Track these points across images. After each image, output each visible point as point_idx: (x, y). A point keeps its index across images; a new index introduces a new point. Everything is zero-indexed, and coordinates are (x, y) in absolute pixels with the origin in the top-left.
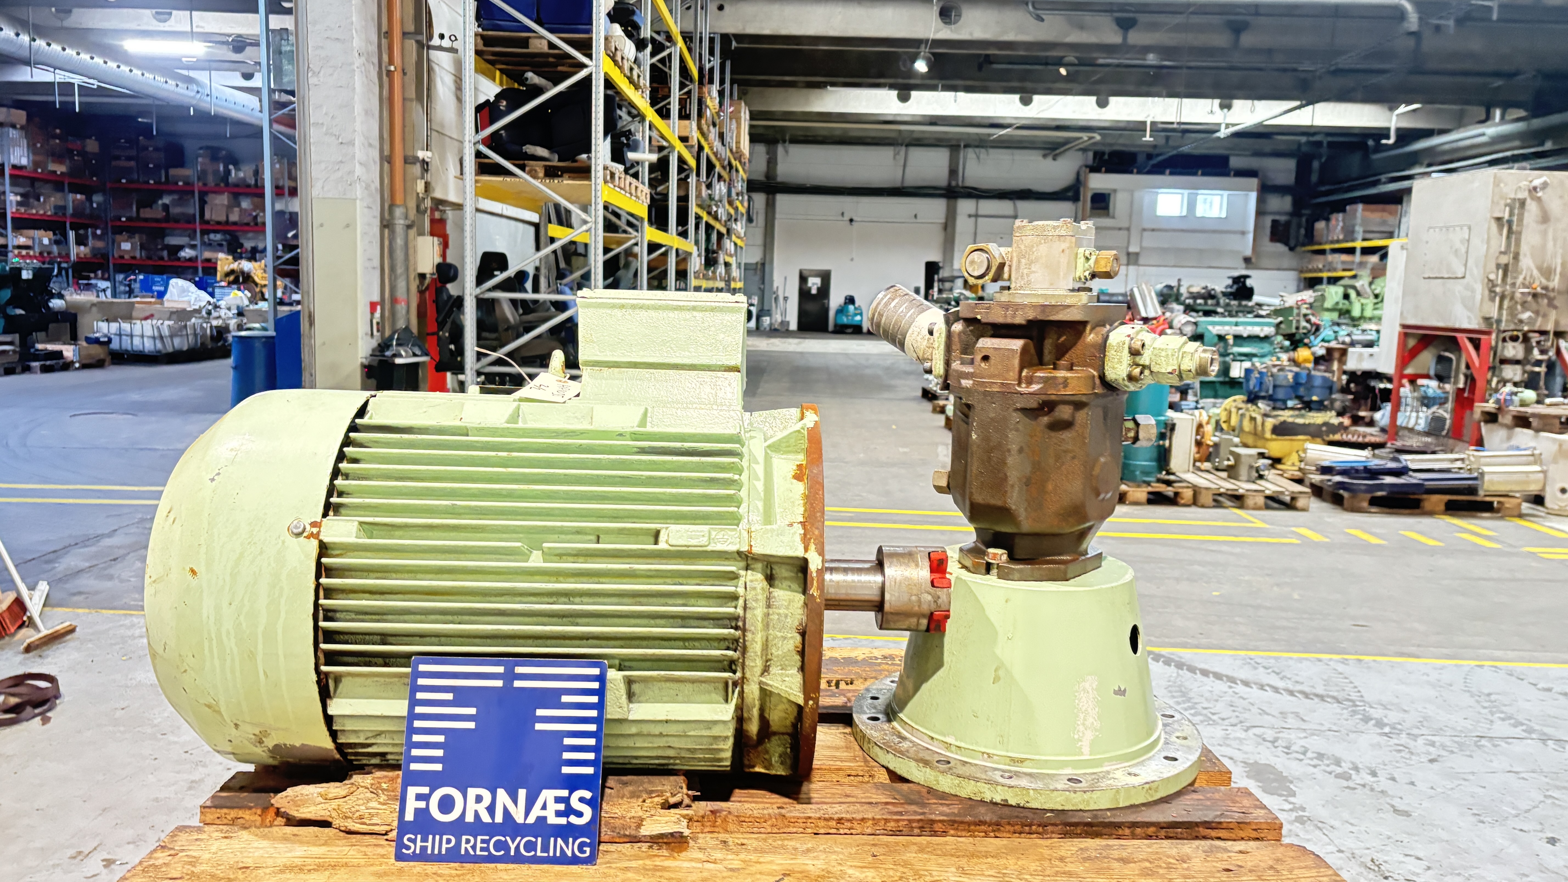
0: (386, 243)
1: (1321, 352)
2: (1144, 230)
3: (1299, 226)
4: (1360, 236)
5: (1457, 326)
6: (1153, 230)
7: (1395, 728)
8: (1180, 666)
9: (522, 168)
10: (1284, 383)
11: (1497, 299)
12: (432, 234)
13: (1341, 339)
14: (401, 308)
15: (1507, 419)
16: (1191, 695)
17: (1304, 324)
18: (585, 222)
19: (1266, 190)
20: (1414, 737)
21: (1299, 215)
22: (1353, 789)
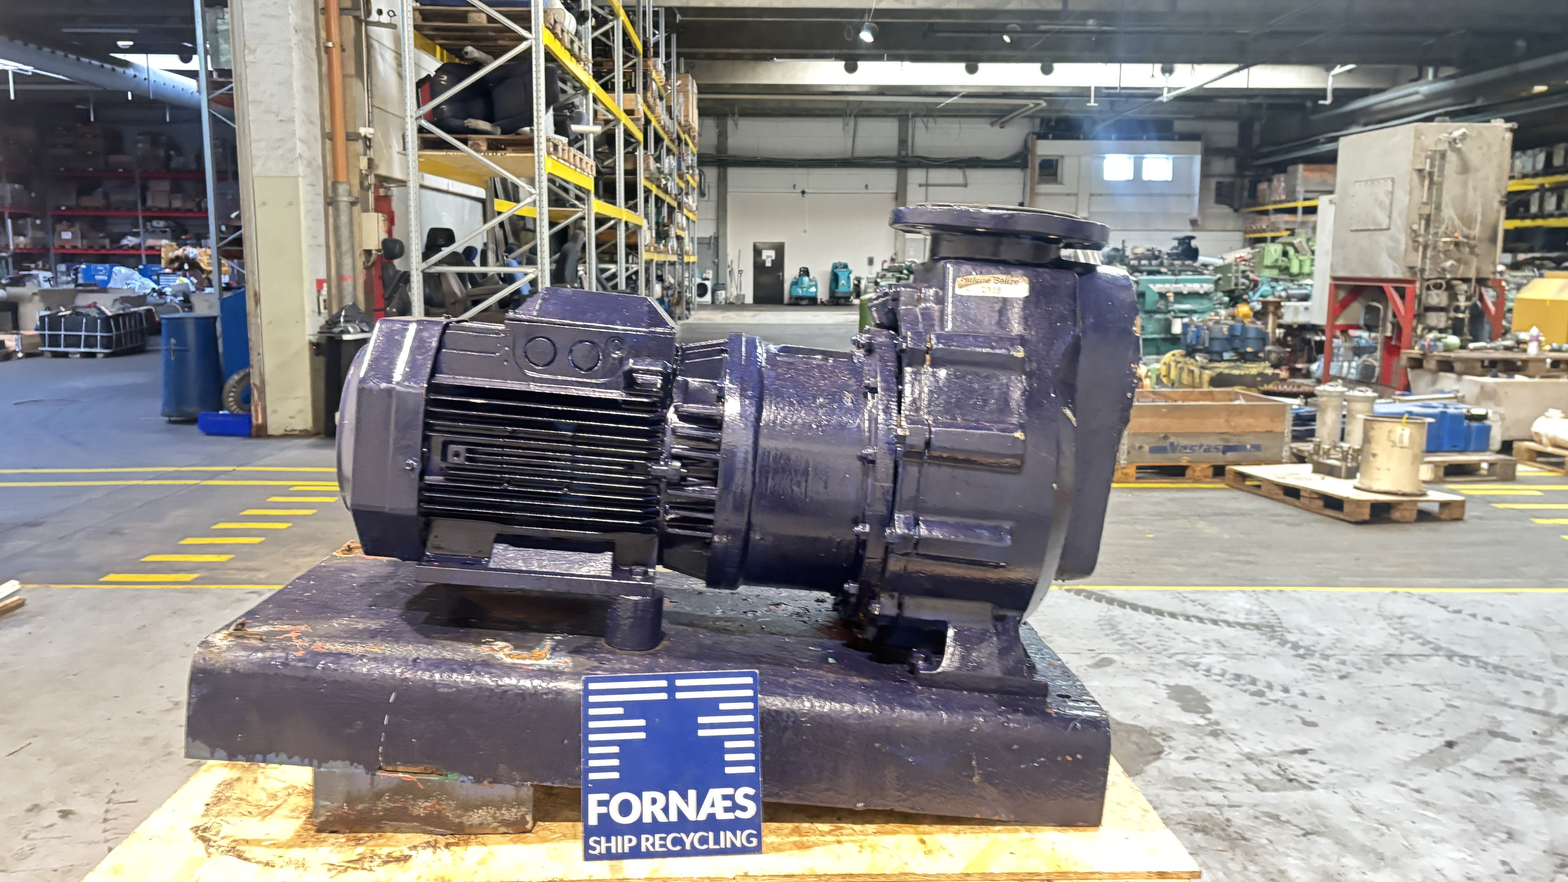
0: (331, 221)
1: (1258, 307)
2: (1092, 195)
4: (1301, 196)
5: (1384, 276)
6: (1101, 195)
7: (1309, 650)
8: (1111, 601)
9: (465, 142)
10: (1219, 336)
11: (1421, 249)
12: (377, 210)
13: (1277, 294)
14: (348, 285)
15: (1431, 364)
16: (1120, 627)
17: (1242, 280)
18: (531, 194)
19: (1209, 153)
20: (1326, 657)
21: (1243, 177)
22: (1266, 704)
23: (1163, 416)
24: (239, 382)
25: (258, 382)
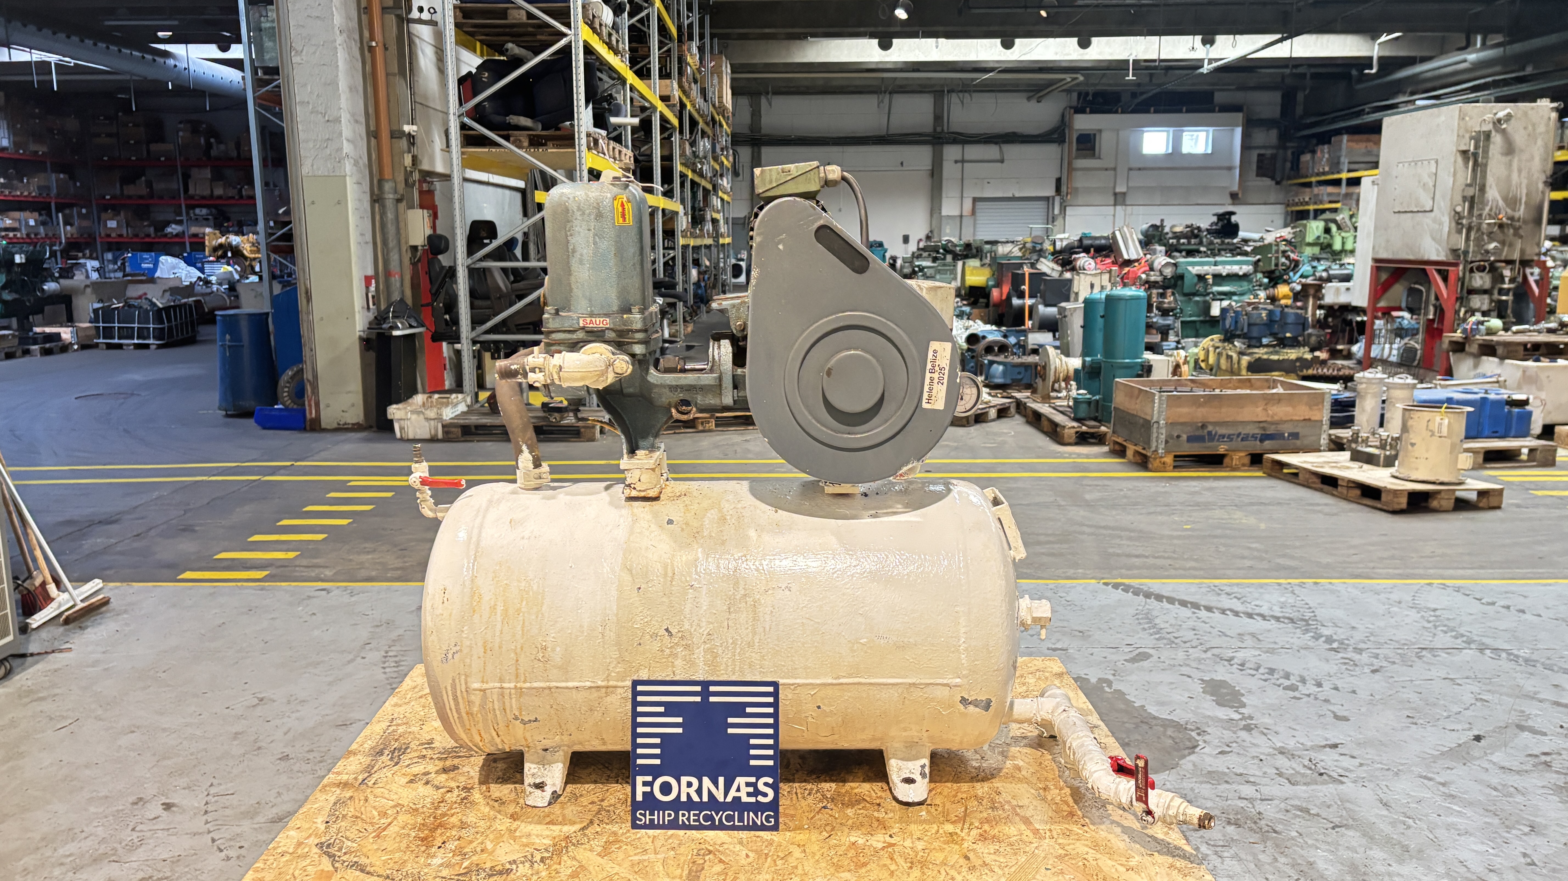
0: (377, 218)
1: (1299, 288)
2: (1130, 169)
3: (1285, 161)
4: (1345, 167)
5: (1426, 258)
6: (1140, 169)
7: (1342, 643)
8: (1148, 595)
9: (507, 138)
10: (1258, 321)
11: (1464, 231)
12: (422, 207)
13: (1318, 274)
14: (395, 280)
15: (1474, 348)
16: (1157, 621)
17: (1283, 260)
19: (1249, 126)
20: (1359, 651)
21: (1285, 148)
22: (1299, 699)
23: (1200, 405)
24: (292, 378)
25: (310, 377)
